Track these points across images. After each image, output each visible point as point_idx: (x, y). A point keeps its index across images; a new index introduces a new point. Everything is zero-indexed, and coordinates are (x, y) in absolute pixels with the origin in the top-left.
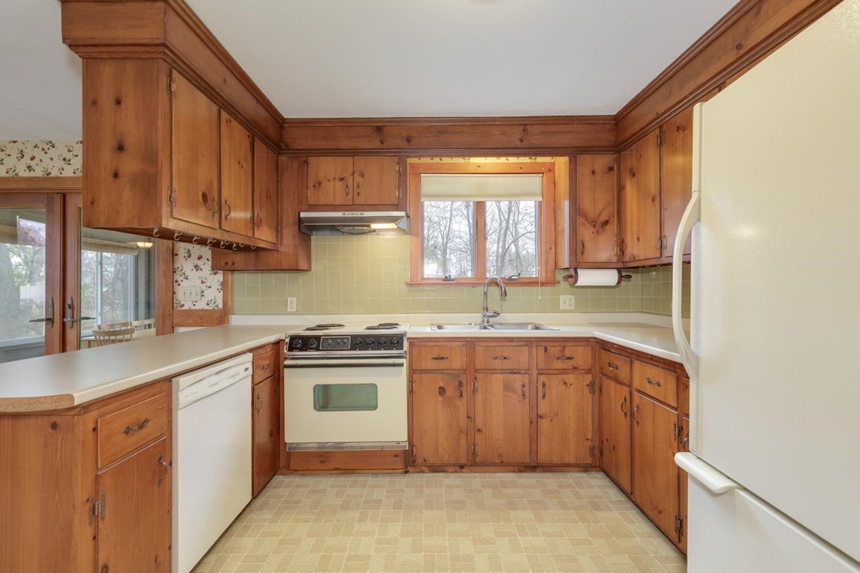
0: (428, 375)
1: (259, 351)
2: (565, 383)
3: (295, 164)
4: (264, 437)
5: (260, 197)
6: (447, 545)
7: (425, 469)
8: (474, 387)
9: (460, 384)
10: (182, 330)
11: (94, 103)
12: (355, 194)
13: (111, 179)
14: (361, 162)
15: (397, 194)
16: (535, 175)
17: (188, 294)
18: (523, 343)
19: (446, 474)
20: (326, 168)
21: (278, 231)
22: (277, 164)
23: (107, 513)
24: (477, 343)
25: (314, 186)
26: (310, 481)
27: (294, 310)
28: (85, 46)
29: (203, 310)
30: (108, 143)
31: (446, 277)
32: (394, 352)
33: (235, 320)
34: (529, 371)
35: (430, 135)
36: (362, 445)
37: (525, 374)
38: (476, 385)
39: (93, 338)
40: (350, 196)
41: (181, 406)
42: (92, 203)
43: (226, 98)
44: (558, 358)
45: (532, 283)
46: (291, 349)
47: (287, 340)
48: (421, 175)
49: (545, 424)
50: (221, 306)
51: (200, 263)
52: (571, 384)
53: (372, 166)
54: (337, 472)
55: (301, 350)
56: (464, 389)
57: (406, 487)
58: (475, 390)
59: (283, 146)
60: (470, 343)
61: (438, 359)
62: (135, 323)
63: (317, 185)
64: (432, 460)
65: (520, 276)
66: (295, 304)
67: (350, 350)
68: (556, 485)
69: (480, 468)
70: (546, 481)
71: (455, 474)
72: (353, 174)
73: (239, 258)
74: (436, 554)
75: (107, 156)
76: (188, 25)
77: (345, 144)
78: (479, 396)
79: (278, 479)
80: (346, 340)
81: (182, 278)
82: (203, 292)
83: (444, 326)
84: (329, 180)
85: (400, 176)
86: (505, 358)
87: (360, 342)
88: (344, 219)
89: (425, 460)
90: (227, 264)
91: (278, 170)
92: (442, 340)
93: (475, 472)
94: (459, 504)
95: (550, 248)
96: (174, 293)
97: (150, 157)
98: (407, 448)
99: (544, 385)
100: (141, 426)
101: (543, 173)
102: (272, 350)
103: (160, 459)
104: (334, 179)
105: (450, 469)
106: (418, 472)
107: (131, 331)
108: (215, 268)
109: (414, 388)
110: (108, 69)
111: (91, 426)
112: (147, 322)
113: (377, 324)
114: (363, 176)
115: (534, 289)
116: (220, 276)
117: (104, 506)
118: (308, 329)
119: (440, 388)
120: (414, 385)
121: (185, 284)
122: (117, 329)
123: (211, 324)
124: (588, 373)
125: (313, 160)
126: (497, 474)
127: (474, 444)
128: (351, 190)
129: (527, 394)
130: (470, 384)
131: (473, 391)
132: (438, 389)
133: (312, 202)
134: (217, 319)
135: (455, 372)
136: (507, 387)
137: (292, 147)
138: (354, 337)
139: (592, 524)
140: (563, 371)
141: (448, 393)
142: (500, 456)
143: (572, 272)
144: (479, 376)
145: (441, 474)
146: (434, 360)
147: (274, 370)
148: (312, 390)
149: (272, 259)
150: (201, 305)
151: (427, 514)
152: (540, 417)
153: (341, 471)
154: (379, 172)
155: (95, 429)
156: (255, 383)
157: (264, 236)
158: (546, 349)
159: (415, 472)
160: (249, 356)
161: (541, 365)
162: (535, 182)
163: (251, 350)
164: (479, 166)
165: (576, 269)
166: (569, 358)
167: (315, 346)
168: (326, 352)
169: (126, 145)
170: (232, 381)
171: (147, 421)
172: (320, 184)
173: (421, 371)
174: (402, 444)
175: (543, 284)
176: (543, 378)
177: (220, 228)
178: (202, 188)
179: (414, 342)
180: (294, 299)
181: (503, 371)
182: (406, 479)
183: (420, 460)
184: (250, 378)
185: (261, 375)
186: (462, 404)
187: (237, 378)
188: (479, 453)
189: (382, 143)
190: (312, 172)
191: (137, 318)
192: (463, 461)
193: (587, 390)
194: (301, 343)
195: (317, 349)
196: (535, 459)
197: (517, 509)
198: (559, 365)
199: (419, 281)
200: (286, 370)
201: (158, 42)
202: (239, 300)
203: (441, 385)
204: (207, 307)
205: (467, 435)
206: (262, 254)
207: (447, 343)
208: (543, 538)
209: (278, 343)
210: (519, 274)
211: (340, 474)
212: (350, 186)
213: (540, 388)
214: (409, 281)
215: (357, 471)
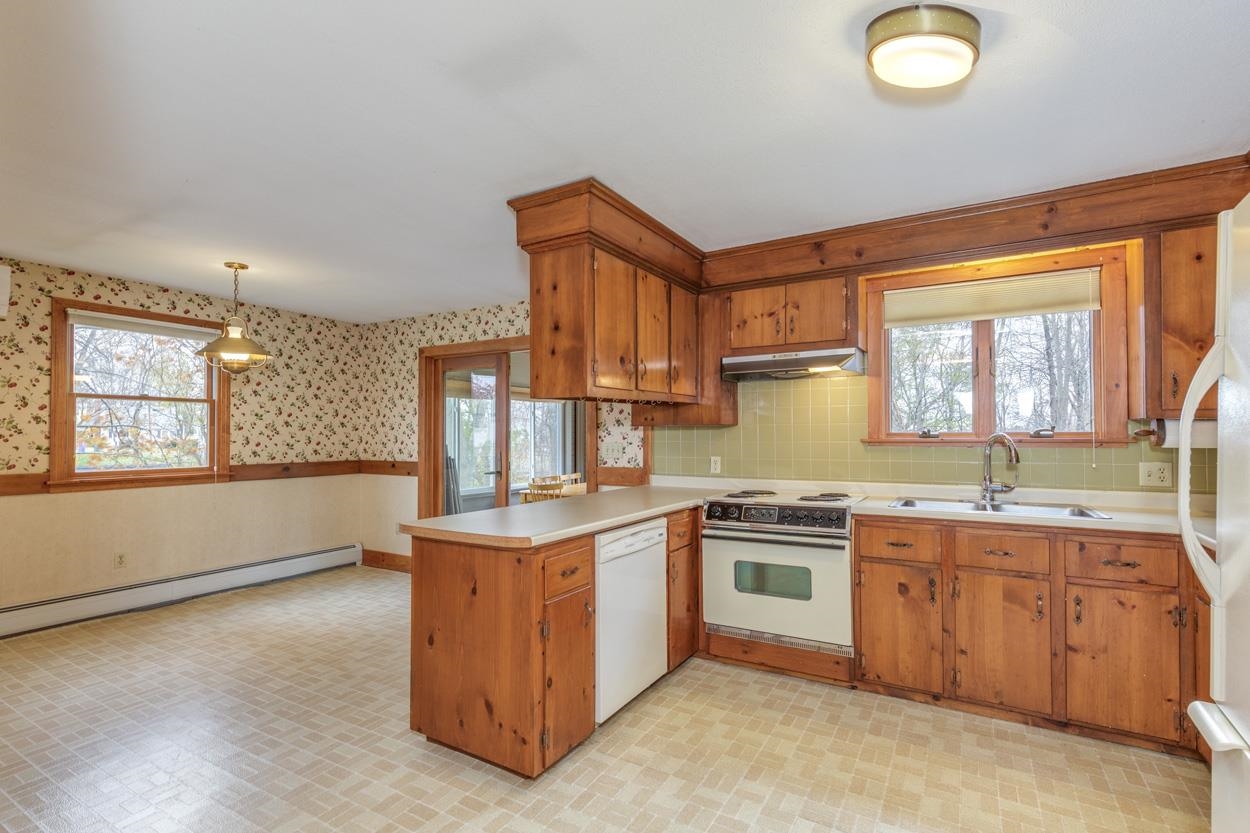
0: (882, 566)
1: (675, 516)
2: (1121, 603)
3: (717, 302)
4: (681, 612)
5: (678, 348)
6: (888, 776)
7: (881, 689)
8: (954, 588)
9: (932, 583)
10: (605, 488)
11: (538, 291)
12: (788, 330)
13: (550, 356)
14: (795, 290)
15: (845, 326)
16: (1087, 270)
17: (610, 451)
18: (1043, 535)
19: (912, 702)
20: (752, 303)
21: (699, 382)
22: (697, 305)
23: (551, 636)
24: (958, 529)
25: (738, 326)
26: (732, 671)
27: (718, 471)
28: (532, 244)
29: (624, 468)
30: (548, 326)
31: (924, 433)
32: (833, 530)
33: (655, 481)
34: (1051, 578)
35: (890, 242)
36: (793, 640)
37: (1043, 580)
38: (957, 588)
39: (528, 491)
40: (781, 334)
41: (601, 561)
42: (537, 377)
43: (641, 256)
44: (1108, 563)
45: (1079, 441)
46: (709, 517)
47: (706, 507)
48: (885, 293)
49: (1080, 663)
50: (641, 465)
51: (621, 417)
52: (1134, 607)
53: (810, 293)
54: (763, 668)
55: (720, 519)
56: (938, 590)
57: (851, 704)
58: (955, 594)
59: (704, 284)
60: (948, 529)
61: (897, 545)
62: (563, 477)
63: (742, 325)
64: (888, 678)
65: (1056, 430)
66: (719, 464)
67: (777, 523)
68: (1098, 757)
69: (965, 707)
70: (1081, 748)
71: (925, 705)
72: (785, 307)
73: (658, 415)
74: (869, 780)
75: (547, 335)
76: (608, 203)
77: (775, 271)
78: (962, 604)
79: (696, 661)
80: (772, 511)
81: (604, 434)
82: (624, 449)
83: (917, 502)
84: (756, 317)
85: (848, 302)
86: (1007, 554)
87: (790, 515)
88: (775, 364)
89: (879, 677)
90: (646, 419)
91: (698, 312)
92: (903, 521)
93: (956, 710)
94: (922, 740)
95: (1117, 386)
96: (598, 449)
97: (578, 334)
98: (853, 656)
99: (1078, 602)
100: (573, 572)
101: (1101, 266)
102: (689, 516)
103: (586, 604)
104: (762, 315)
105: (918, 697)
106: (870, 692)
107: (559, 486)
108: (635, 425)
109: (862, 580)
110: (547, 260)
111: (541, 565)
112: (574, 476)
113: (818, 494)
114: (798, 307)
115: (1083, 452)
116: (640, 433)
117: (549, 629)
118: (729, 496)
119: (900, 584)
120: (863, 575)
121: (608, 440)
122: (548, 483)
123: (631, 483)
124: (1170, 593)
125: (736, 296)
126: (994, 720)
127: (954, 670)
128: (783, 325)
129: (1046, 611)
130: (948, 585)
131: (953, 596)
132: (897, 586)
133: (735, 345)
134: (637, 478)
135: (925, 566)
136: (1010, 596)
137: (713, 284)
138: (782, 508)
139: (1143, 819)
140: (1120, 585)
141: (914, 592)
142: (997, 694)
143: (1154, 426)
144: (961, 574)
145: (905, 701)
146: (891, 547)
147: (692, 539)
148: (733, 568)
149: (692, 413)
150: (623, 463)
151: (869, 738)
152: (1070, 648)
153: (768, 669)
154: (818, 301)
155: (543, 568)
156: (671, 549)
157: (684, 389)
158: (1082, 547)
159: (865, 690)
160: (664, 521)
161: (1073, 570)
162: (1087, 281)
163: (665, 515)
164: (979, 270)
165: (1161, 422)
166: (1128, 565)
167: (736, 515)
168: (748, 524)
169: (560, 325)
170: (646, 544)
171: (576, 568)
172: (745, 322)
173: (873, 560)
174: (844, 649)
175: (1101, 444)
176: (1074, 591)
177: (637, 388)
178: (620, 353)
179: (862, 521)
180: (719, 459)
181: (1003, 572)
182: (851, 695)
183: (871, 676)
184: (664, 544)
185: (676, 543)
186: (934, 612)
187: (652, 542)
188: (963, 684)
189: (822, 262)
190: (736, 308)
191: (564, 473)
192: (937, 689)
193: (1168, 621)
194: (721, 511)
195: (738, 519)
196: (1063, 712)
197: (1012, 768)
198: (1109, 573)
199: (883, 437)
200: (703, 539)
201: (583, 230)
202: (658, 459)
203: (903, 581)
204: (628, 466)
205: (942, 654)
206: (681, 410)
207: (909, 526)
208: (1040, 810)
209: (696, 509)
210: (1053, 428)
211: (767, 671)
212: (782, 321)
213: (1071, 605)
214: (866, 437)
215: (788, 672)
